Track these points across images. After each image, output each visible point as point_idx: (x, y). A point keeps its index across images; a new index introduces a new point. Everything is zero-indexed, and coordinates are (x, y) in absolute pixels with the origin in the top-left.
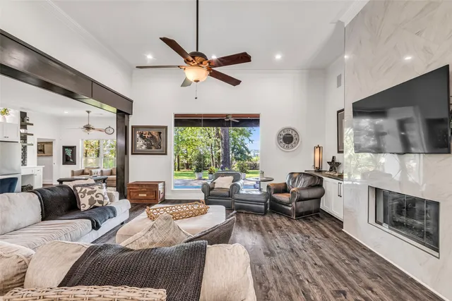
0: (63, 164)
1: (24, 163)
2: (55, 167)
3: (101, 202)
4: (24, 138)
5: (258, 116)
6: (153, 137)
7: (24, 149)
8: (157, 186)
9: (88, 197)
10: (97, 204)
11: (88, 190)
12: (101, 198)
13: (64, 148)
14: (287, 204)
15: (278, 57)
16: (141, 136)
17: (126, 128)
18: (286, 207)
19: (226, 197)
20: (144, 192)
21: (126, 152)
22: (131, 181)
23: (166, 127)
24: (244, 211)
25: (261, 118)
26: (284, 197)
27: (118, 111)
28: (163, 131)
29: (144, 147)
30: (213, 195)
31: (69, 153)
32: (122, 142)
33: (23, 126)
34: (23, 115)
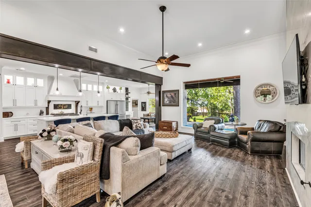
0: (142, 111)
1: (127, 110)
2: (139, 111)
3: (140, 127)
4: (127, 99)
5: (239, 77)
6: (172, 97)
7: (127, 104)
8: (172, 123)
9: (135, 124)
10: (138, 128)
11: (136, 121)
12: (140, 126)
13: (142, 103)
14: (246, 143)
15: (247, 31)
16: (167, 96)
17: (160, 92)
18: (245, 144)
19: (206, 133)
20: (166, 126)
21: (160, 105)
22: (162, 120)
23: (178, 90)
24: (216, 144)
25: (241, 79)
26: (244, 138)
27: (156, 84)
28: (177, 93)
29: (168, 102)
30: (199, 131)
31: (144, 105)
32: (157, 99)
33: (127, 94)
34: (127, 89)
